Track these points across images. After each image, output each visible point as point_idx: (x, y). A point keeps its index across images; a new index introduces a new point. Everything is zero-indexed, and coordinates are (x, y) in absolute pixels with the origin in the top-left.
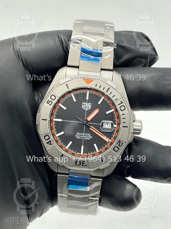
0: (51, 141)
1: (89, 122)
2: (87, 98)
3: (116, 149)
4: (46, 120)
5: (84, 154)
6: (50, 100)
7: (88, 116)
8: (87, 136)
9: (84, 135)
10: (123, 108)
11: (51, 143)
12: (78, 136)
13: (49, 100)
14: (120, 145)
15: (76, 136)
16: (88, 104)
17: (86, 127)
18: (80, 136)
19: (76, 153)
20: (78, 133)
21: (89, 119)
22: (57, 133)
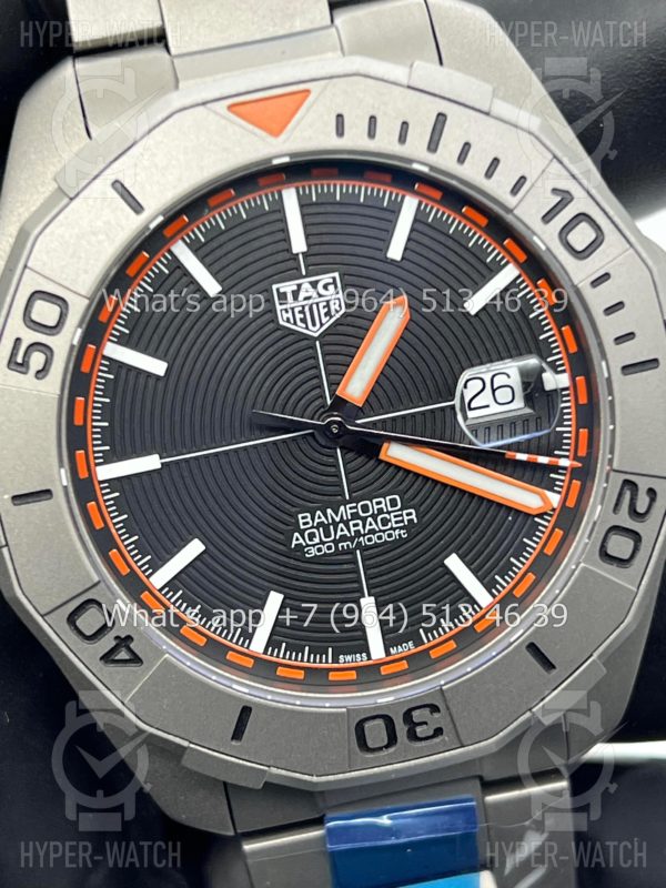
0: (129, 638)
1: (360, 411)
2: (299, 244)
3: (620, 546)
4: (48, 493)
5: (393, 651)
6: (30, 337)
7: (339, 369)
8: (374, 517)
9: (355, 516)
10: (582, 236)
11: (130, 651)
12: (312, 536)
13: (18, 341)
14: (641, 507)
15: (297, 540)
16: (314, 285)
17: (350, 455)
18: (327, 535)
19: (335, 660)
20: (303, 519)
21: (357, 386)
22: (155, 566)
